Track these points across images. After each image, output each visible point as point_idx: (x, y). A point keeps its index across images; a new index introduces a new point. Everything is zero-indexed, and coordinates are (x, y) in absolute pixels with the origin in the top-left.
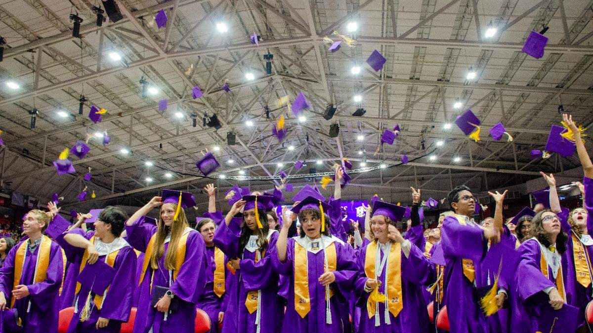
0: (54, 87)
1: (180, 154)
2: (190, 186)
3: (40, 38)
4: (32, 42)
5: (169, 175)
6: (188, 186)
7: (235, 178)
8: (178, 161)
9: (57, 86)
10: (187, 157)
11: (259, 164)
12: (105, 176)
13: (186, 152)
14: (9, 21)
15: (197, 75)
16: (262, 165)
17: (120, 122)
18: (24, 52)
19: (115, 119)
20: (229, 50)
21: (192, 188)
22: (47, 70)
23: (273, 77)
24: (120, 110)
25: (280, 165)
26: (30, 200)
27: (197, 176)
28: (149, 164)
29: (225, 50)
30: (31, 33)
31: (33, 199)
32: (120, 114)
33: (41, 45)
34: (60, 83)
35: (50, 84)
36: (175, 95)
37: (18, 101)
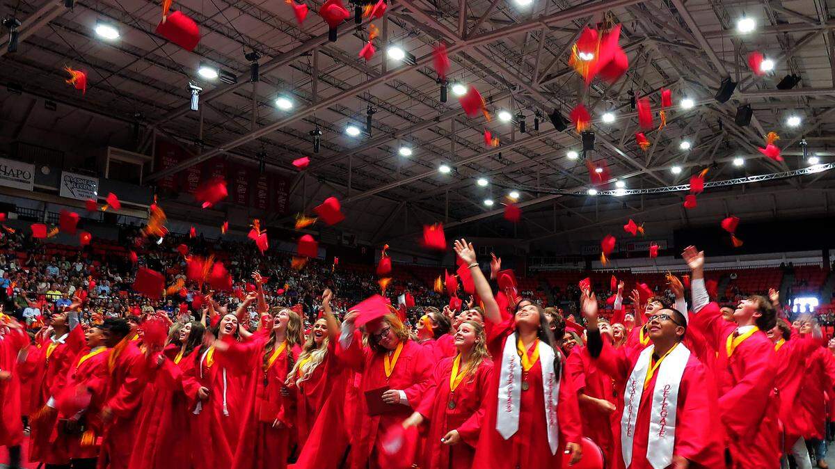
0: (346, 94)
1: (532, 162)
2: (558, 206)
3: (313, 37)
4: (305, 42)
5: (514, 195)
6: (555, 205)
7: (611, 193)
8: (533, 172)
9: (349, 93)
10: (542, 167)
11: (645, 170)
12: (437, 199)
13: (541, 160)
14: (272, 22)
15: (529, 56)
16: (649, 171)
17: (440, 129)
18: (298, 56)
19: (433, 125)
20: (546, 24)
21: (561, 208)
22: (332, 74)
23: (644, 43)
24: (436, 114)
25: (676, 170)
26: (344, 237)
27: (554, 194)
28: (483, 182)
29: (540, 25)
30: (301, 32)
31: (347, 235)
32: (437, 119)
33: (316, 45)
34: (352, 88)
35: (340, 91)
36: (505, 87)
37: (307, 115)
